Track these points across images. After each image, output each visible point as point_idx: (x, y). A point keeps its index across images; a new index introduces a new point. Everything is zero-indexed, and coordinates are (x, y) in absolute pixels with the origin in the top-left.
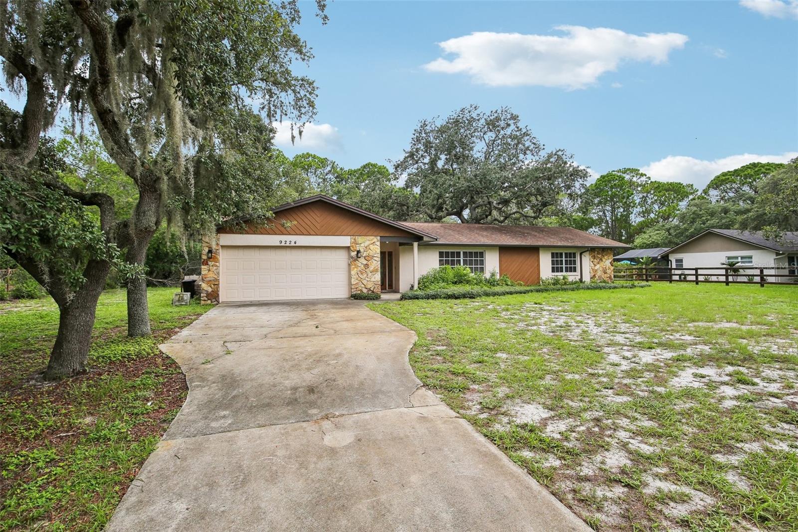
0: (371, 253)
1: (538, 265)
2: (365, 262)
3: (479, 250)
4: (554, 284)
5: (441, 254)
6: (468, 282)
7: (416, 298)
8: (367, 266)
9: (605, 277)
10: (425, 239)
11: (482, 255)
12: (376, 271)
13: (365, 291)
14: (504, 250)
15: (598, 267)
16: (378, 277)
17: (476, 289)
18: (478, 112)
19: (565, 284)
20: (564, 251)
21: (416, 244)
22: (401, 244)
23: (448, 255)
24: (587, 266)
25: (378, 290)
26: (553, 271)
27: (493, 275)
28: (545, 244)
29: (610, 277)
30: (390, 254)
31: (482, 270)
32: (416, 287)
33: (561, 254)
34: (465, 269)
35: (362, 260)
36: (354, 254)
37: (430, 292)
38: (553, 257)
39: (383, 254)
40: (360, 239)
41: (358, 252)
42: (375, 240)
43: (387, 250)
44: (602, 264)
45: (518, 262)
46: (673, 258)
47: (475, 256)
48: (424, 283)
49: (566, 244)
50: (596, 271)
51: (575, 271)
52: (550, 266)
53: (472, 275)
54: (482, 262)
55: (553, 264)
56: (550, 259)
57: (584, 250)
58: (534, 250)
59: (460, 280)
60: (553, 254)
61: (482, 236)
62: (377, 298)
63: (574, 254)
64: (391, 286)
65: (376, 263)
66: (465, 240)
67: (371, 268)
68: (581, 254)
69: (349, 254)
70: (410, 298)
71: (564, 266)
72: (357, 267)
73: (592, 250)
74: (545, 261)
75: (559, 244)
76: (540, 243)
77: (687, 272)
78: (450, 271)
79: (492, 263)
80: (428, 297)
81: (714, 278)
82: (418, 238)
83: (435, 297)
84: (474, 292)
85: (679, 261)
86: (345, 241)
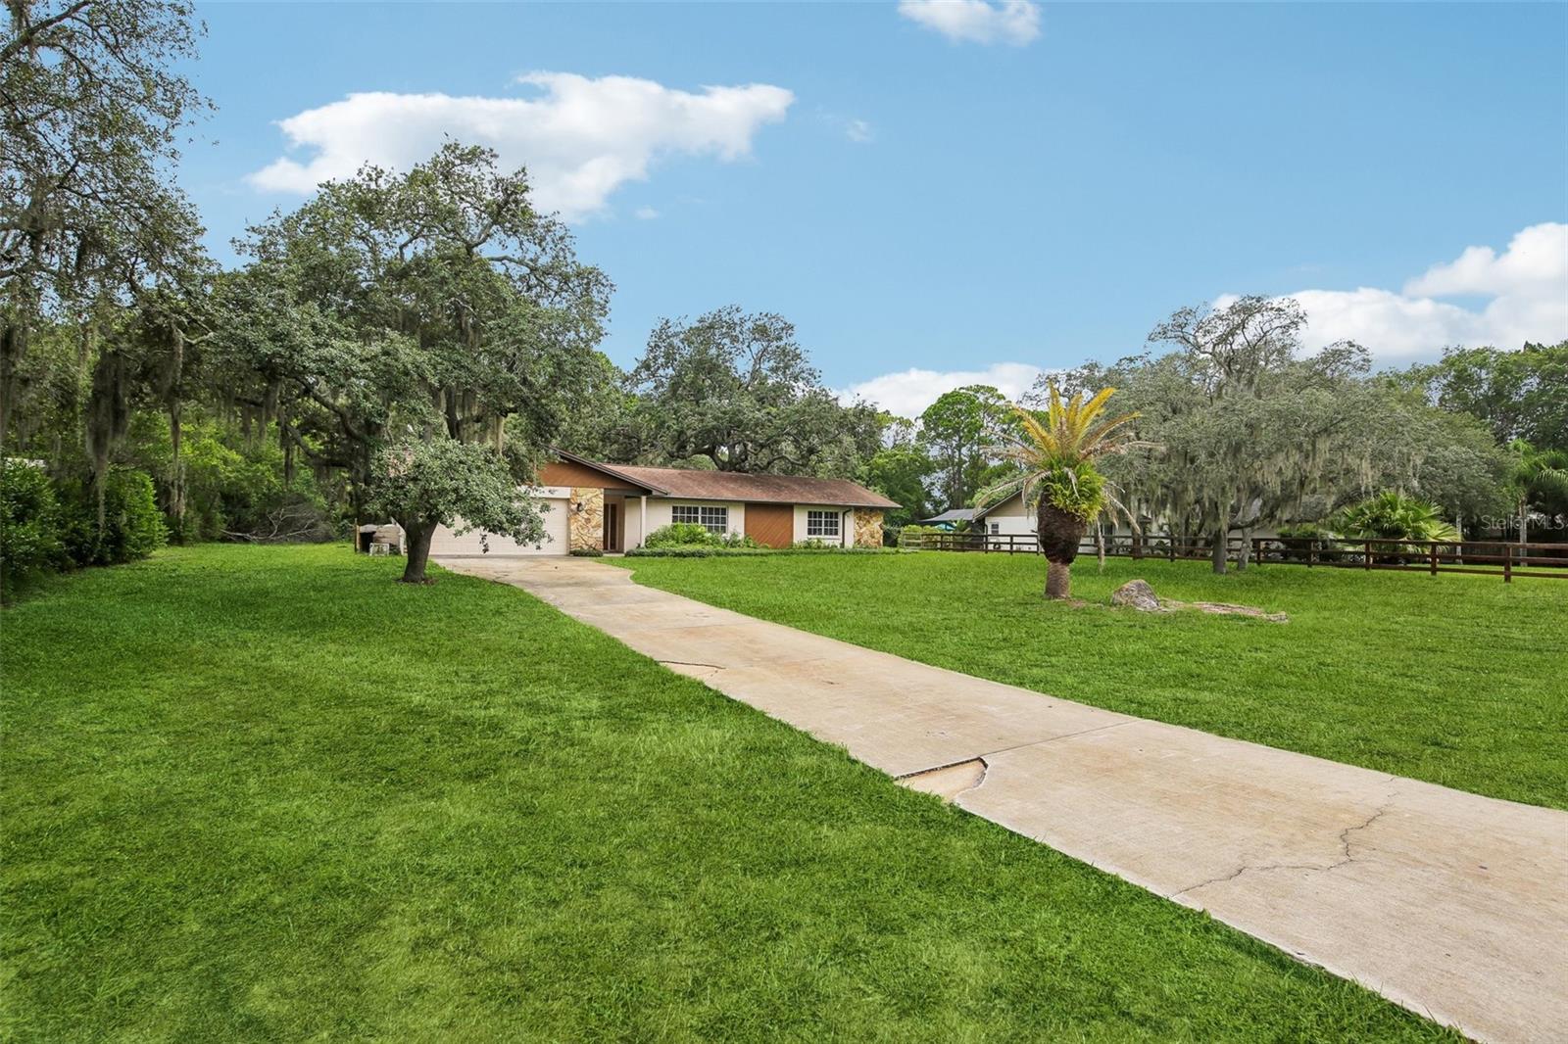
0: (594, 506)
1: (792, 525)
2: (586, 516)
3: (721, 506)
4: (806, 548)
5: (675, 509)
6: (702, 541)
7: (642, 555)
8: (588, 521)
9: (871, 541)
10: (654, 493)
11: (724, 511)
12: (599, 526)
13: (586, 547)
14: (750, 506)
15: (864, 529)
16: (600, 533)
17: (708, 548)
18: (740, 315)
19: (819, 547)
20: (823, 511)
21: (644, 498)
22: (627, 497)
23: (685, 510)
24: (851, 531)
25: (600, 547)
26: (810, 533)
27: (734, 535)
28: (800, 501)
29: (878, 543)
30: (614, 507)
31: (724, 530)
32: (643, 545)
33: (820, 513)
34: (701, 528)
35: (583, 514)
36: (574, 507)
37: (657, 550)
38: (810, 516)
39: (606, 506)
40: (581, 491)
41: (579, 505)
42: (598, 492)
43: (610, 503)
44: (869, 526)
45: (767, 522)
46: (989, 522)
47: (716, 512)
48: (652, 540)
49: (823, 502)
50: (862, 534)
51: (836, 534)
52: (807, 527)
53: (709, 535)
54: (724, 521)
55: (810, 524)
56: (806, 519)
57: (847, 509)
58: (788, 508)
59: (693, 538)
60: (810, 513)
61: (727, 489)
62: (599, 555)
63: (836, 514)
64: (613, 546)
65: (598, 518)
66: (703, 494)
67: (593, 523)
68: (844, 514)
69: (569, 508)
70: (635, 555)
71: (823, 527)
72: (577, 521)
73: (858, 509)
74: (800, 522)
75: (817, 502)
76: (794, 501)
77: (1002, 539)
78: (683, 528)
79: (736, 522)
80: (654, 555)
81: (1025, 548)
82: (647, 492)
83: (661, 555)
84: (705, 551)
85: (995, 526)
86: (564, 492)
